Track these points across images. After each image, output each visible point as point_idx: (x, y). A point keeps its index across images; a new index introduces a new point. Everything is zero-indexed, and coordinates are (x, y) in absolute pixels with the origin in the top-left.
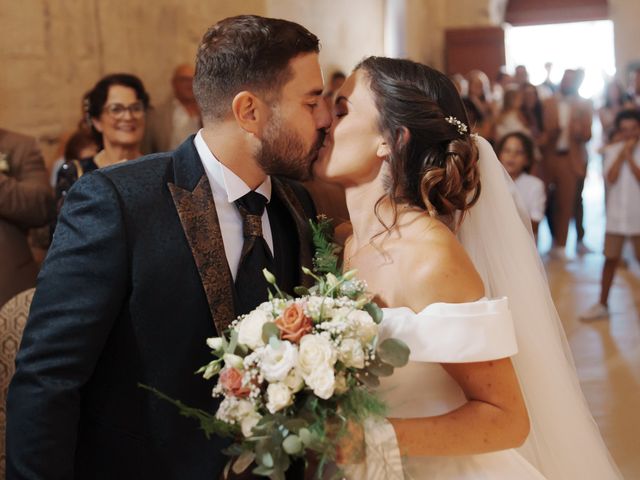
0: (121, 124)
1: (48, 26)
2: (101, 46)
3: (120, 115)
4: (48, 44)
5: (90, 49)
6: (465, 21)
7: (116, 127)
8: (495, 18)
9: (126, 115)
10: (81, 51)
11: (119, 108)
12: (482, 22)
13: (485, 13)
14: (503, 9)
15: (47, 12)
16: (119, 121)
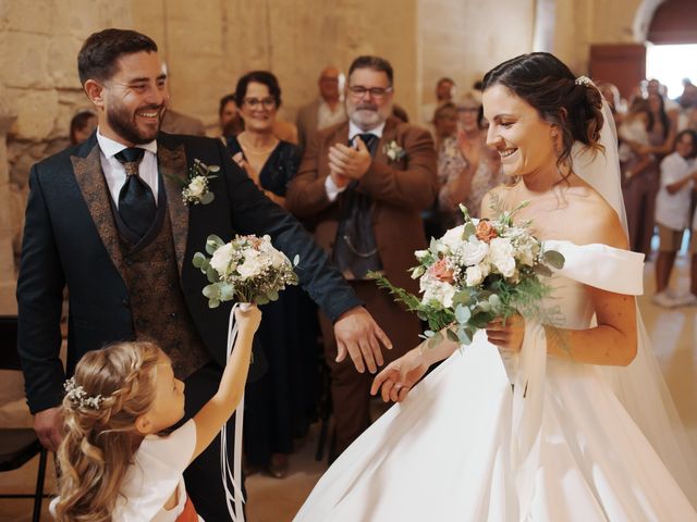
0: (256, 114)
1: (225, 30)
2: (270, 48)
3: (253, 108)
4: (224, 45)
5: (261, 51)
6: (610, 38)
7: (252, 116)
8: (638, 36)
9: (259, 107)
10: (253, 52)
11: (254, 101)
12: (627, 39)
13: (630, 31)
14: (646, 29)
15: (224, 19)
16: (253, 111)
